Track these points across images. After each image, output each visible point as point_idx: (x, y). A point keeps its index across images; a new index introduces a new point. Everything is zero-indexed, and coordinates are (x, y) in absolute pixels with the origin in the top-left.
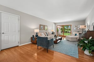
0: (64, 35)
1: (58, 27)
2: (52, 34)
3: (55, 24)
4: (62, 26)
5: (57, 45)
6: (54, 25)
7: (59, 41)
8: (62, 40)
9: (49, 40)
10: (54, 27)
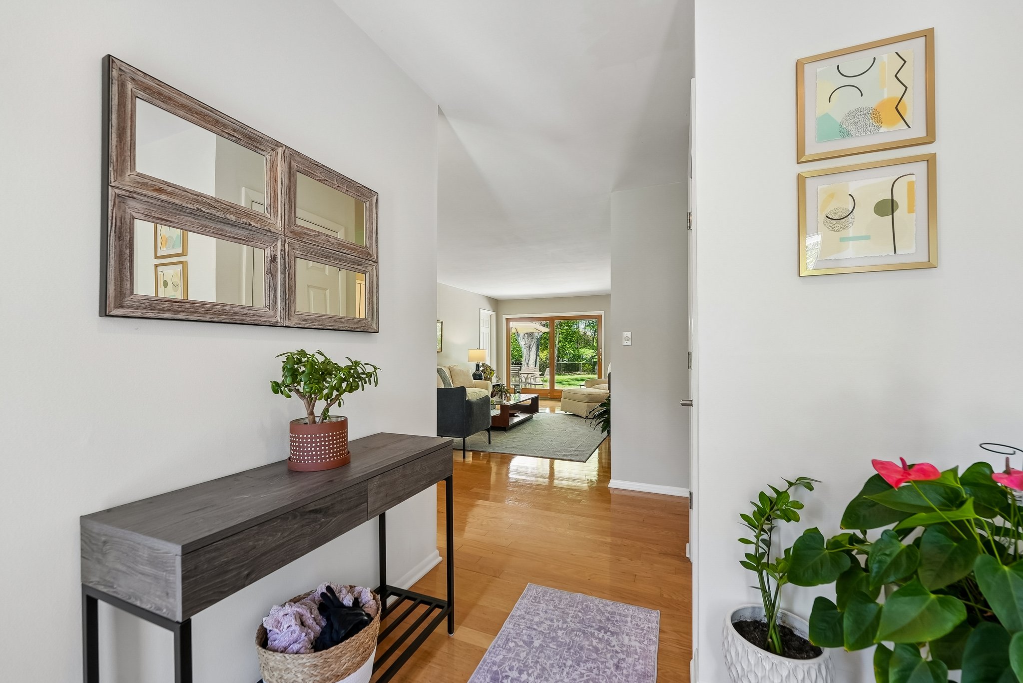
0: (557, 387)
1: (512, 324)
2: (477, 377)
3: (496, 303)
4: (549, 321)
5: (507, 434)
6: (487, 313)
7: (521, 417)
8: (535, 416)
9: (469, 402)
10: (486, 330)
